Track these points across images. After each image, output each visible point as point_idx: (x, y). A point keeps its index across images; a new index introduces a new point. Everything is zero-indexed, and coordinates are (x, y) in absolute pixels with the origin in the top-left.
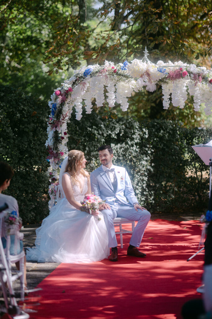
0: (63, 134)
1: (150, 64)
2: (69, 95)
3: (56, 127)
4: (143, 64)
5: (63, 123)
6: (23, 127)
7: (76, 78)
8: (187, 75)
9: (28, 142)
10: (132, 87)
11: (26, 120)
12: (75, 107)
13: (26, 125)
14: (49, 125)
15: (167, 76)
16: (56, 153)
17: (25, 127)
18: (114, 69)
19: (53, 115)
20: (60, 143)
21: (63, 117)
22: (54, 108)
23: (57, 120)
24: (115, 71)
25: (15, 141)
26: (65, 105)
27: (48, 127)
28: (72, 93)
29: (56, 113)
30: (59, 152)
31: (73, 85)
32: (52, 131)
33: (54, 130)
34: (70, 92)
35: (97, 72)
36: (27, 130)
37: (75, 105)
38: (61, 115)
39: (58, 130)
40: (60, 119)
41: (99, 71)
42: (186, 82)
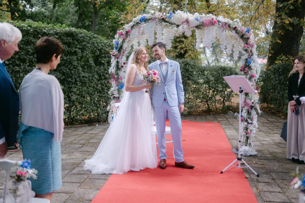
0: (123, 63)
1: (189, 14)
2: (128, 36)
3: (118, 58)
4: (184, 14)
5: (123, 55)
6: (101, 60)
7: (134, 23)
8: (217, 24)
9: (104, 69)
10: (174, 32)
11: (103, 55)
12: (133, 45)
13: (103, 59)
14: (113, 57)
15: (201, 24)
16: (117, 77)
17: (102, 60)
18: (162, 18)
19: (116, 49)
20: (120, 70)
21: (123, 51)
22: (117, 44)
23: (119, 53)
24: (163, 19)
25: (95, 68)
26: (125, 43)
27: (112, 58)
28: (131, 34)
29: (118, 48)
30: (119, 77)
31: (131, 28)
32: (115, 61)
33: (116, 60)
34: (129, 33)
35: (149, 19)
36: (103, 61)
37: (133, 44)
38: (122, 50)
39: (119, 61)
40: (121, 53)
41: (151, 19)
42: (215, 28)
